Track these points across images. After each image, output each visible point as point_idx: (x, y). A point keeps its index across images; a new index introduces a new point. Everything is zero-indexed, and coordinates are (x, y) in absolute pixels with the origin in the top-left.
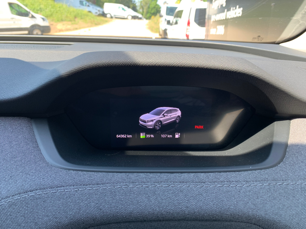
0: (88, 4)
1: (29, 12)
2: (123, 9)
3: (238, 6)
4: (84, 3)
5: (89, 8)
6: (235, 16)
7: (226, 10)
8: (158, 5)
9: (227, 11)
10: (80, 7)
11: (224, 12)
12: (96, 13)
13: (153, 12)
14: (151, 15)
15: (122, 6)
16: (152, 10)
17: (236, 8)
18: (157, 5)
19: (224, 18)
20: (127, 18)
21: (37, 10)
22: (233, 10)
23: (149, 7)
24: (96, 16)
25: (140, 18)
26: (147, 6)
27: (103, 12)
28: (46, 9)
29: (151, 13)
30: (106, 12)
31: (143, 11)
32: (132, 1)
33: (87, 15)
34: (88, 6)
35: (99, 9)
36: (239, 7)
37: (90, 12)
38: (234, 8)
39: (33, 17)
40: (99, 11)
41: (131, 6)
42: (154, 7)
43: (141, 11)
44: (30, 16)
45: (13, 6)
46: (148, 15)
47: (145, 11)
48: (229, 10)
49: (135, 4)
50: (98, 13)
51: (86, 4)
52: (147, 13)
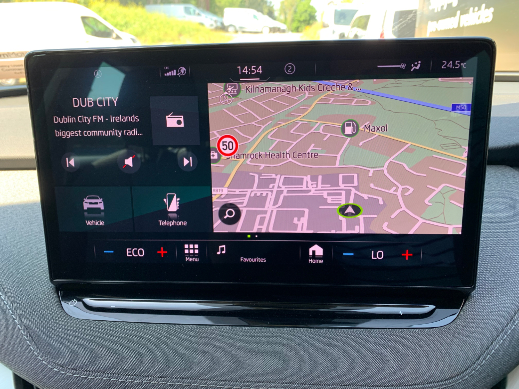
0: (197, 11)
1: (113, 31)
2: (255, 16)
3: (484, 5)
4: (192, 10)
5: (199, 17)
6: (478, 22)
7: (459, 12)
8: (312, 8)
9: (461, 14)
10: (185, 17)
11: (454, 15)
12: (212, 25)
13: (302, 19)
14: (299, 25)
15: (253, 12)
16: (301, 16)
17: (479, 9)
18: (310, 7)
19: (456, 27)
20: (261, 32)
21: (121, 26)
22: (473, 11)
23: (295, 12)
24: (212, 30)
25: (284, 31)
26: (293, 9)
27: (222, 24)
28: (134, 23)
29: (299, 21)
30: (226, 24)
31: (286, 19)
32: (266, 2)
33: (198, 30)
34: (199, 14)
35: (215, 18)
36: (487, 7)
37: (202, 24)
38: (476, 8)
39: (118, 37)
40: (216, 21)
41: (266, 11)
42: (306, 11)
43: (282, 17)
44: (114, 36)
45: (86, 21)
46: (295, 25)
47: (289, 18)
48: (464, 12)
49: (272, 7)
50: (215, 25)
51: (194, 11)
52: (293, 21)
